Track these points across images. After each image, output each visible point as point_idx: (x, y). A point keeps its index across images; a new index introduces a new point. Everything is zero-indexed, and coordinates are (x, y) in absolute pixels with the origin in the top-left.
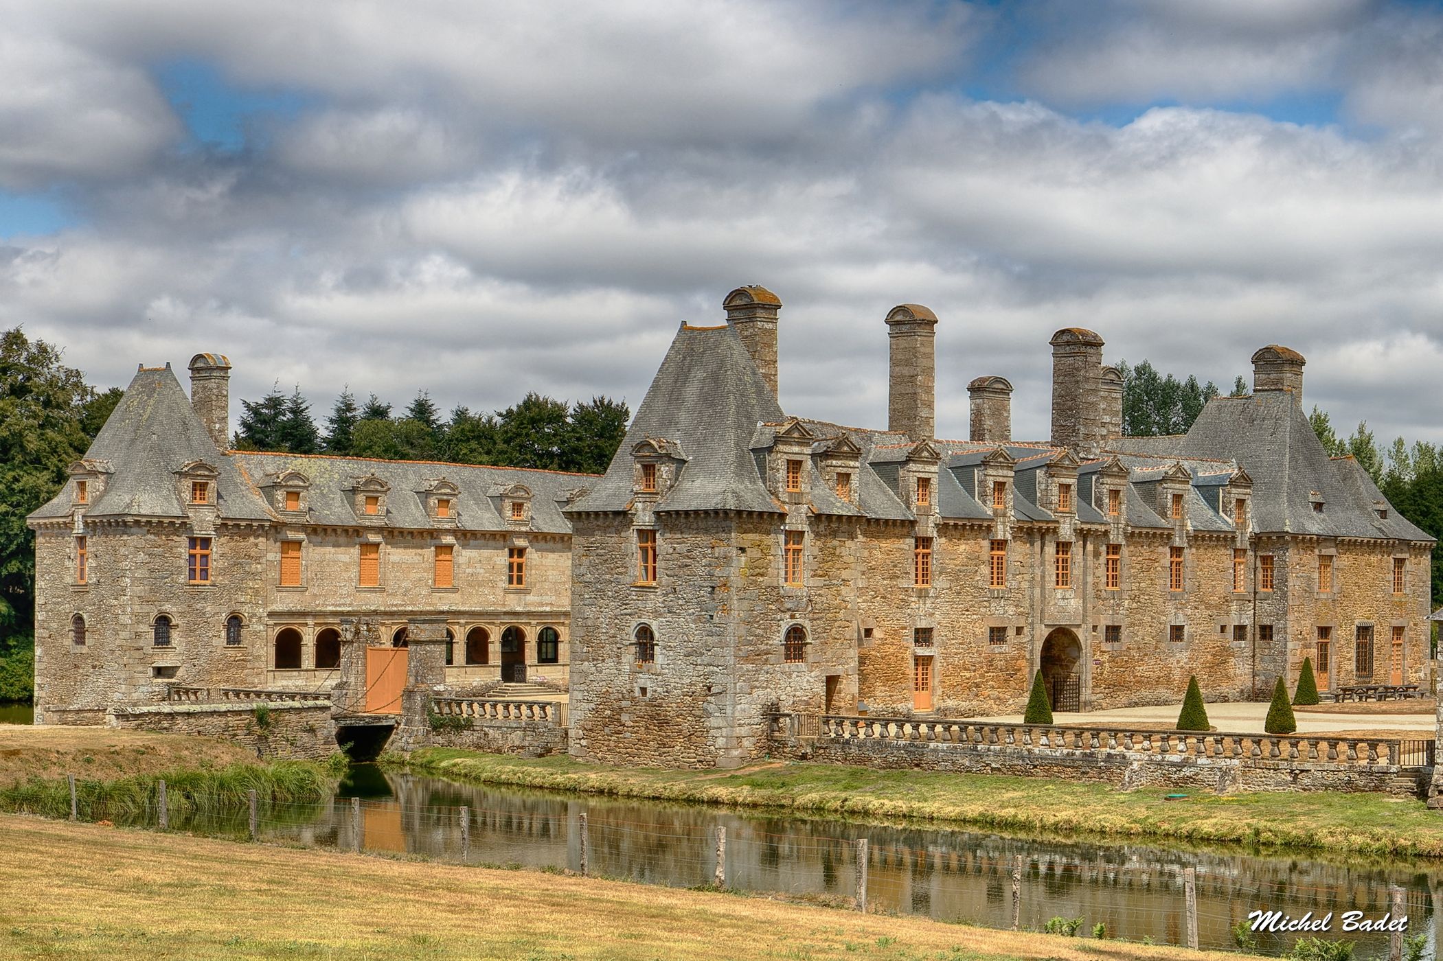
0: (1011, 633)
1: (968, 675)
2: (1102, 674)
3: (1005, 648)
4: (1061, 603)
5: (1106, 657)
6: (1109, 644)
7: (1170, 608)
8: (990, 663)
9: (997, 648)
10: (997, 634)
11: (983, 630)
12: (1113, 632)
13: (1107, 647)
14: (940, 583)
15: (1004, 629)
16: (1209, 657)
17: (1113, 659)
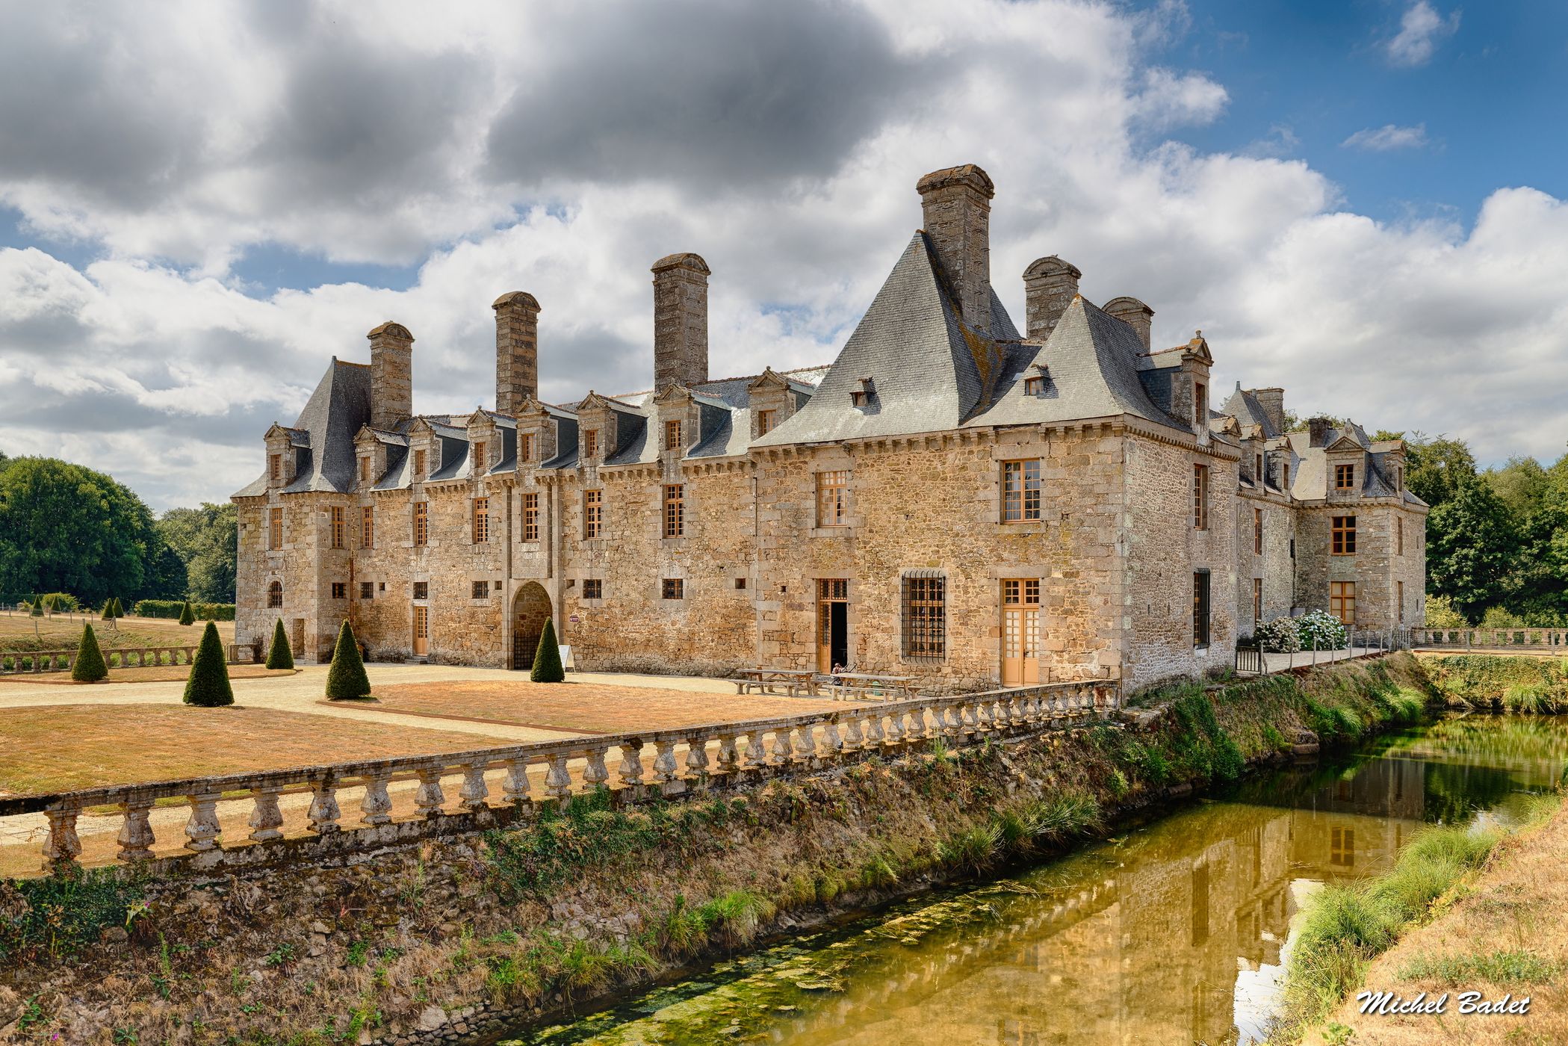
0: (491, 587)
1: (454, 625)
2: (580, 632)
3: (485, 602)
4: (527, 556)
5: (584, 614)
6: (587, 600)
7: (662, 558)
8: (473, 615)
9: (478, 602)
10: (479, 590)
11: (467, 585)
12: (592, 589)
13: (585, 603)
14: (432, 543)
15: (486, 583)
16: (718, 619)
17: (592, 616)
